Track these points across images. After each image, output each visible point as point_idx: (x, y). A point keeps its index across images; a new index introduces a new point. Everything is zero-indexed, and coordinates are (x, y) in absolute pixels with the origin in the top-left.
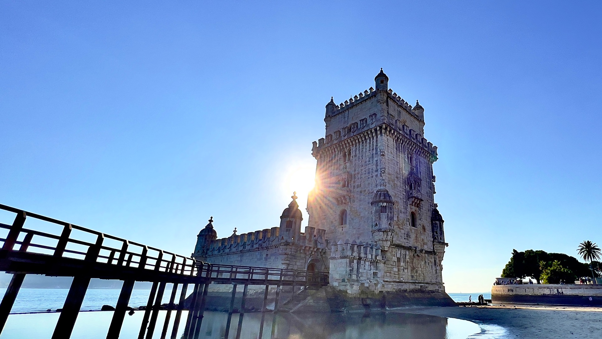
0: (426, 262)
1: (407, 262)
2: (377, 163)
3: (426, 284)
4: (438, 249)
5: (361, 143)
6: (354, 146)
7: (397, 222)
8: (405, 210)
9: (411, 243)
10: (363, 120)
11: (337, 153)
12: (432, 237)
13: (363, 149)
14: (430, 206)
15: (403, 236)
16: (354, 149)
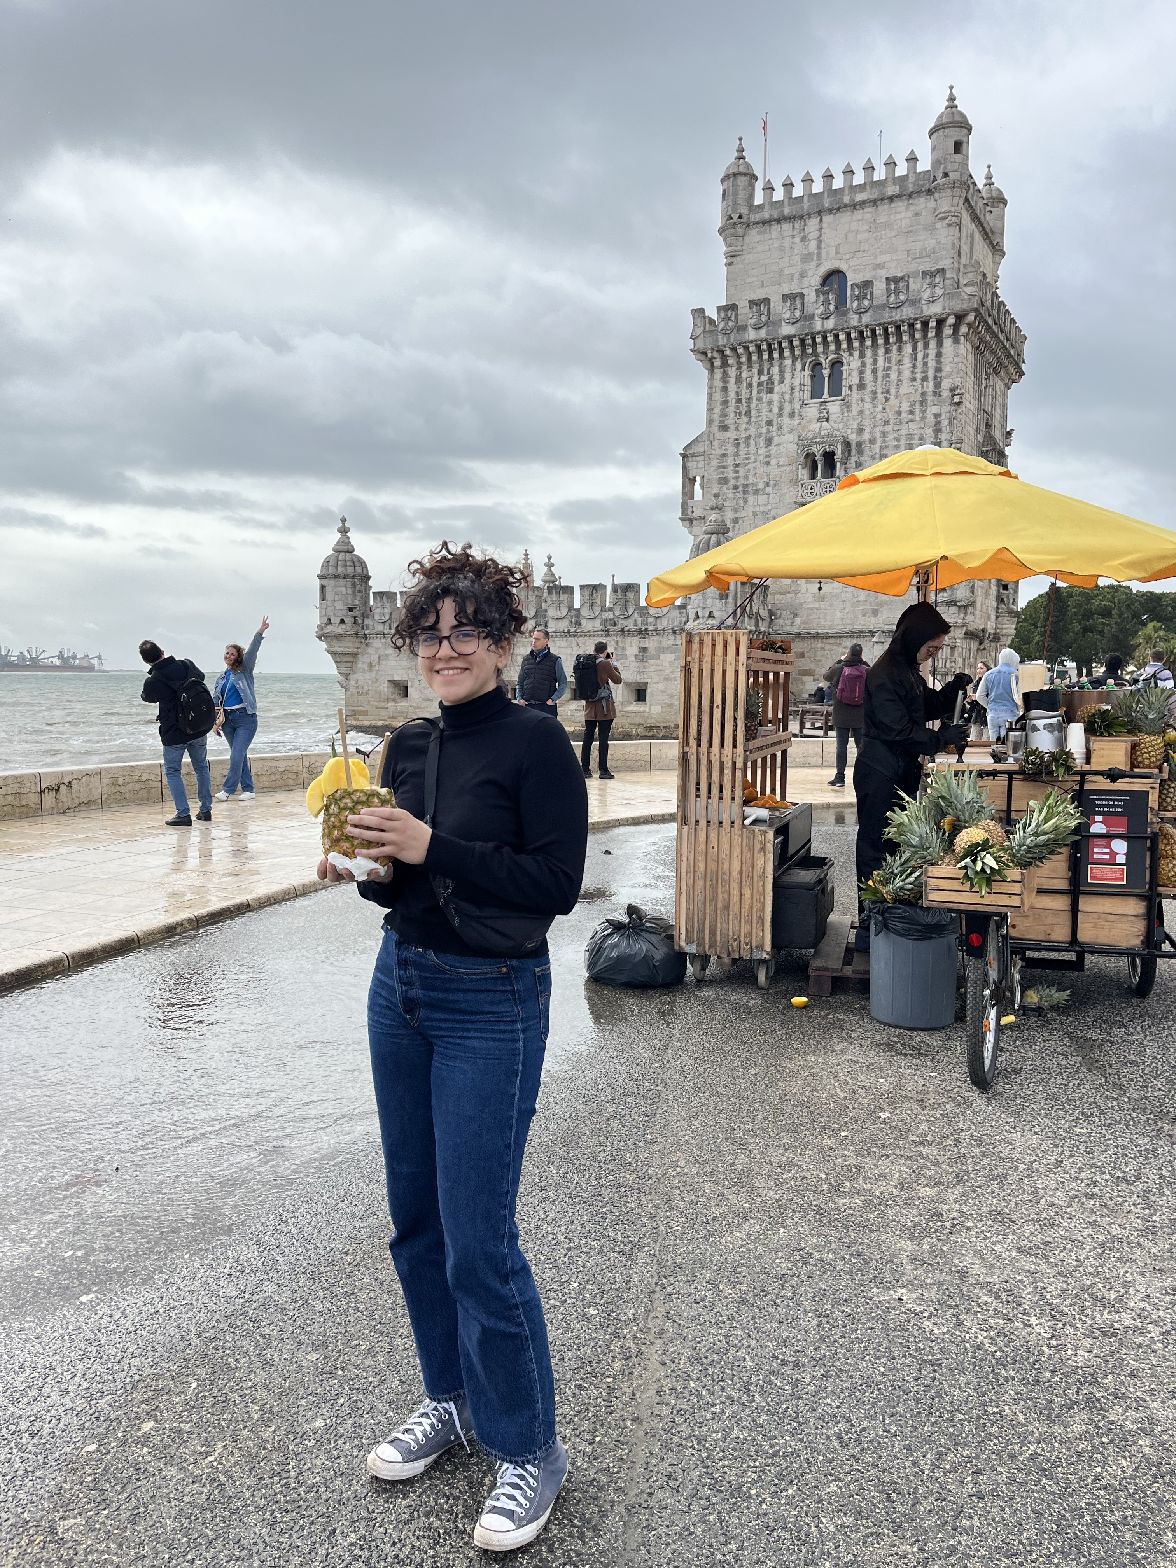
2: (938, 423)
5: (881, 351)
6: (856, 354)
10: (897, 280)
11: (788, 362)
13: (889, 369)
16: (855, 363)
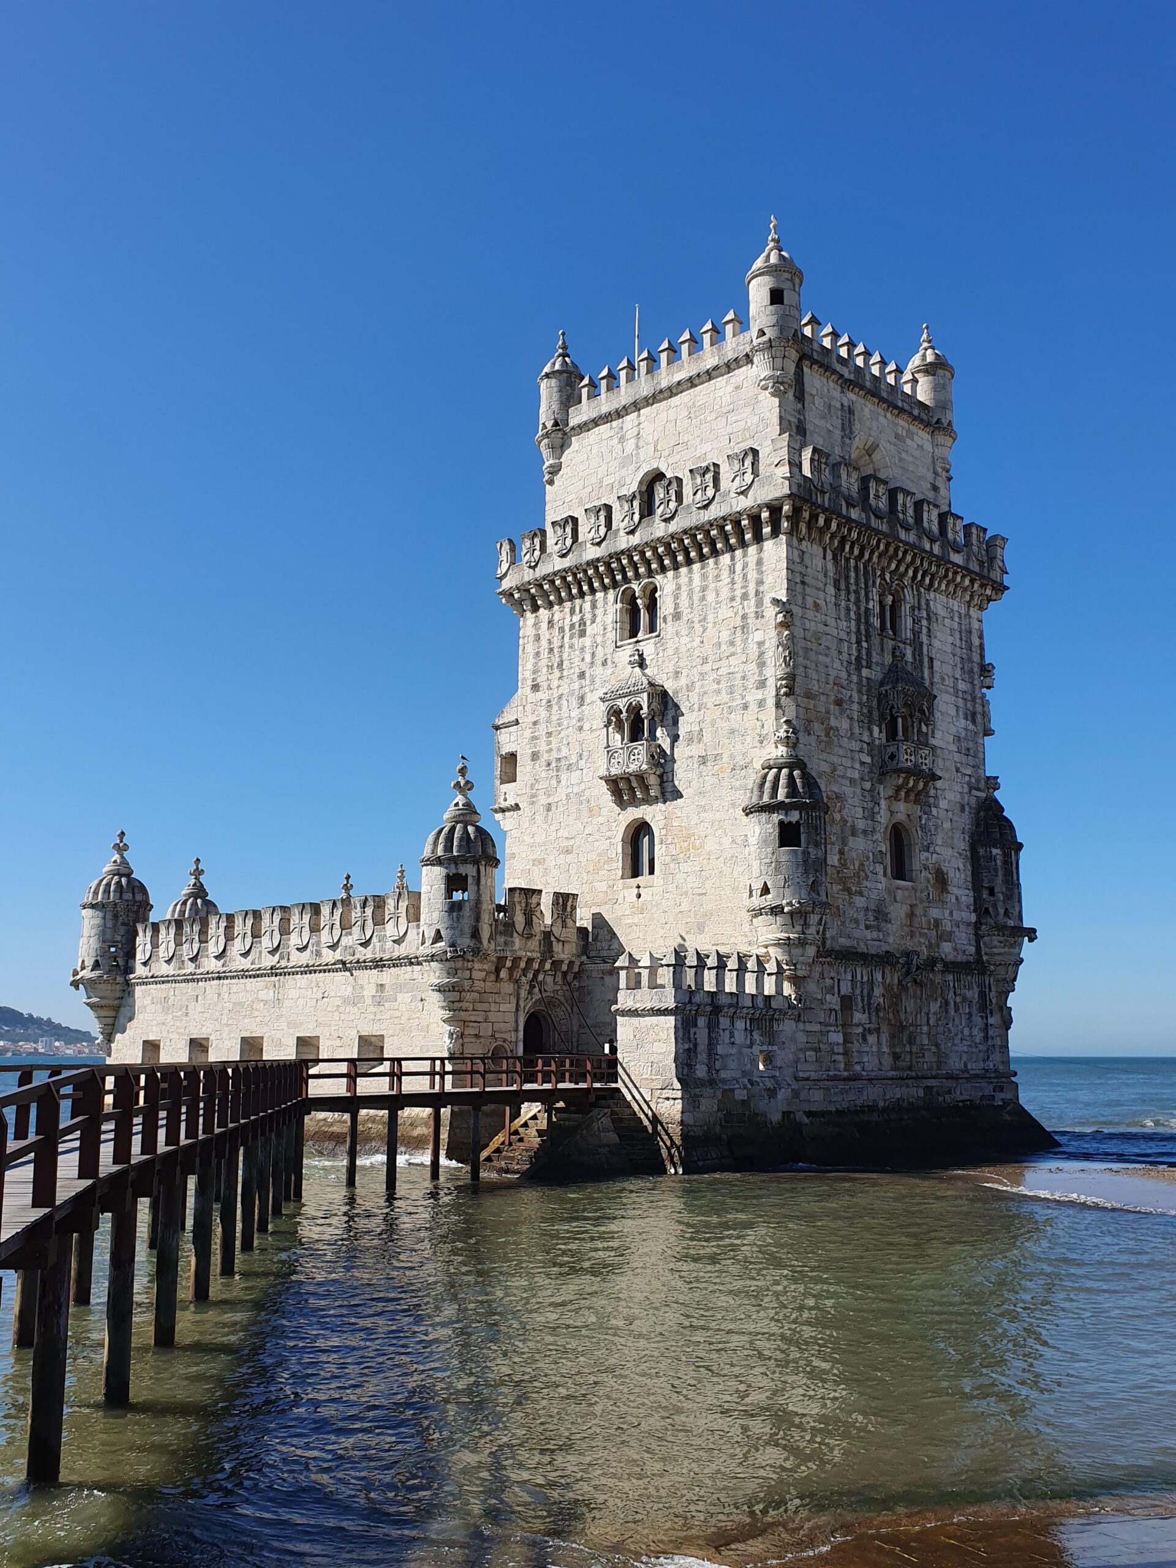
0: (947, 1003)
1: (877, 1010)
2: (761, 654)
3: (947, 1078)
4: (996, 951)
5: (696, 567)
6: (669, 574)
7: (838, 872)
8: (869, 822)
9: (891, 940)
10: (702, 471)
12: (972, 908)
14: (966, 790)
15: (861, 916)
16: (670, 586)
